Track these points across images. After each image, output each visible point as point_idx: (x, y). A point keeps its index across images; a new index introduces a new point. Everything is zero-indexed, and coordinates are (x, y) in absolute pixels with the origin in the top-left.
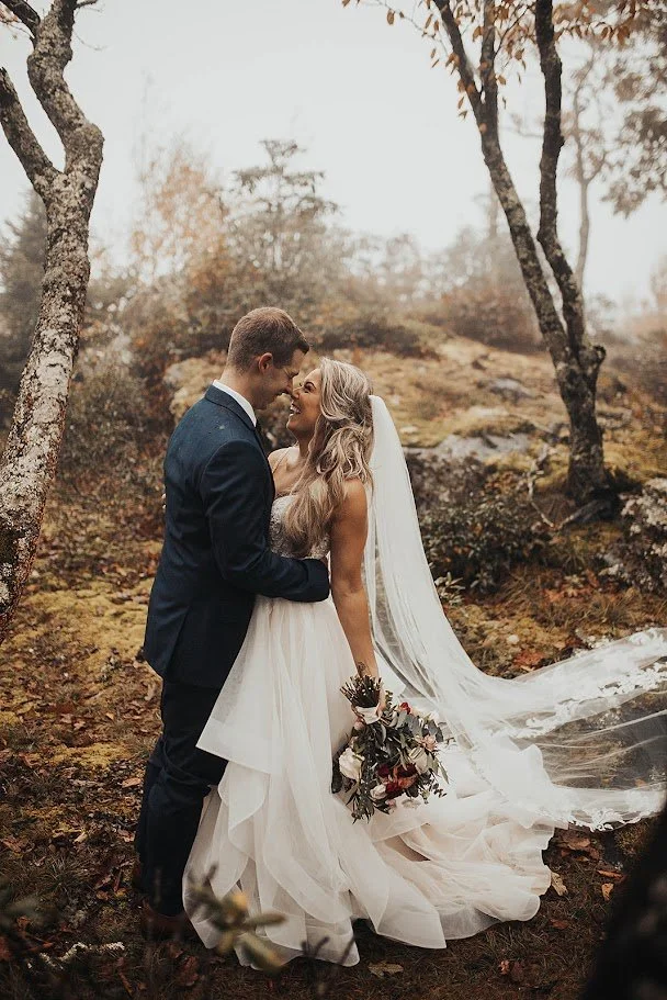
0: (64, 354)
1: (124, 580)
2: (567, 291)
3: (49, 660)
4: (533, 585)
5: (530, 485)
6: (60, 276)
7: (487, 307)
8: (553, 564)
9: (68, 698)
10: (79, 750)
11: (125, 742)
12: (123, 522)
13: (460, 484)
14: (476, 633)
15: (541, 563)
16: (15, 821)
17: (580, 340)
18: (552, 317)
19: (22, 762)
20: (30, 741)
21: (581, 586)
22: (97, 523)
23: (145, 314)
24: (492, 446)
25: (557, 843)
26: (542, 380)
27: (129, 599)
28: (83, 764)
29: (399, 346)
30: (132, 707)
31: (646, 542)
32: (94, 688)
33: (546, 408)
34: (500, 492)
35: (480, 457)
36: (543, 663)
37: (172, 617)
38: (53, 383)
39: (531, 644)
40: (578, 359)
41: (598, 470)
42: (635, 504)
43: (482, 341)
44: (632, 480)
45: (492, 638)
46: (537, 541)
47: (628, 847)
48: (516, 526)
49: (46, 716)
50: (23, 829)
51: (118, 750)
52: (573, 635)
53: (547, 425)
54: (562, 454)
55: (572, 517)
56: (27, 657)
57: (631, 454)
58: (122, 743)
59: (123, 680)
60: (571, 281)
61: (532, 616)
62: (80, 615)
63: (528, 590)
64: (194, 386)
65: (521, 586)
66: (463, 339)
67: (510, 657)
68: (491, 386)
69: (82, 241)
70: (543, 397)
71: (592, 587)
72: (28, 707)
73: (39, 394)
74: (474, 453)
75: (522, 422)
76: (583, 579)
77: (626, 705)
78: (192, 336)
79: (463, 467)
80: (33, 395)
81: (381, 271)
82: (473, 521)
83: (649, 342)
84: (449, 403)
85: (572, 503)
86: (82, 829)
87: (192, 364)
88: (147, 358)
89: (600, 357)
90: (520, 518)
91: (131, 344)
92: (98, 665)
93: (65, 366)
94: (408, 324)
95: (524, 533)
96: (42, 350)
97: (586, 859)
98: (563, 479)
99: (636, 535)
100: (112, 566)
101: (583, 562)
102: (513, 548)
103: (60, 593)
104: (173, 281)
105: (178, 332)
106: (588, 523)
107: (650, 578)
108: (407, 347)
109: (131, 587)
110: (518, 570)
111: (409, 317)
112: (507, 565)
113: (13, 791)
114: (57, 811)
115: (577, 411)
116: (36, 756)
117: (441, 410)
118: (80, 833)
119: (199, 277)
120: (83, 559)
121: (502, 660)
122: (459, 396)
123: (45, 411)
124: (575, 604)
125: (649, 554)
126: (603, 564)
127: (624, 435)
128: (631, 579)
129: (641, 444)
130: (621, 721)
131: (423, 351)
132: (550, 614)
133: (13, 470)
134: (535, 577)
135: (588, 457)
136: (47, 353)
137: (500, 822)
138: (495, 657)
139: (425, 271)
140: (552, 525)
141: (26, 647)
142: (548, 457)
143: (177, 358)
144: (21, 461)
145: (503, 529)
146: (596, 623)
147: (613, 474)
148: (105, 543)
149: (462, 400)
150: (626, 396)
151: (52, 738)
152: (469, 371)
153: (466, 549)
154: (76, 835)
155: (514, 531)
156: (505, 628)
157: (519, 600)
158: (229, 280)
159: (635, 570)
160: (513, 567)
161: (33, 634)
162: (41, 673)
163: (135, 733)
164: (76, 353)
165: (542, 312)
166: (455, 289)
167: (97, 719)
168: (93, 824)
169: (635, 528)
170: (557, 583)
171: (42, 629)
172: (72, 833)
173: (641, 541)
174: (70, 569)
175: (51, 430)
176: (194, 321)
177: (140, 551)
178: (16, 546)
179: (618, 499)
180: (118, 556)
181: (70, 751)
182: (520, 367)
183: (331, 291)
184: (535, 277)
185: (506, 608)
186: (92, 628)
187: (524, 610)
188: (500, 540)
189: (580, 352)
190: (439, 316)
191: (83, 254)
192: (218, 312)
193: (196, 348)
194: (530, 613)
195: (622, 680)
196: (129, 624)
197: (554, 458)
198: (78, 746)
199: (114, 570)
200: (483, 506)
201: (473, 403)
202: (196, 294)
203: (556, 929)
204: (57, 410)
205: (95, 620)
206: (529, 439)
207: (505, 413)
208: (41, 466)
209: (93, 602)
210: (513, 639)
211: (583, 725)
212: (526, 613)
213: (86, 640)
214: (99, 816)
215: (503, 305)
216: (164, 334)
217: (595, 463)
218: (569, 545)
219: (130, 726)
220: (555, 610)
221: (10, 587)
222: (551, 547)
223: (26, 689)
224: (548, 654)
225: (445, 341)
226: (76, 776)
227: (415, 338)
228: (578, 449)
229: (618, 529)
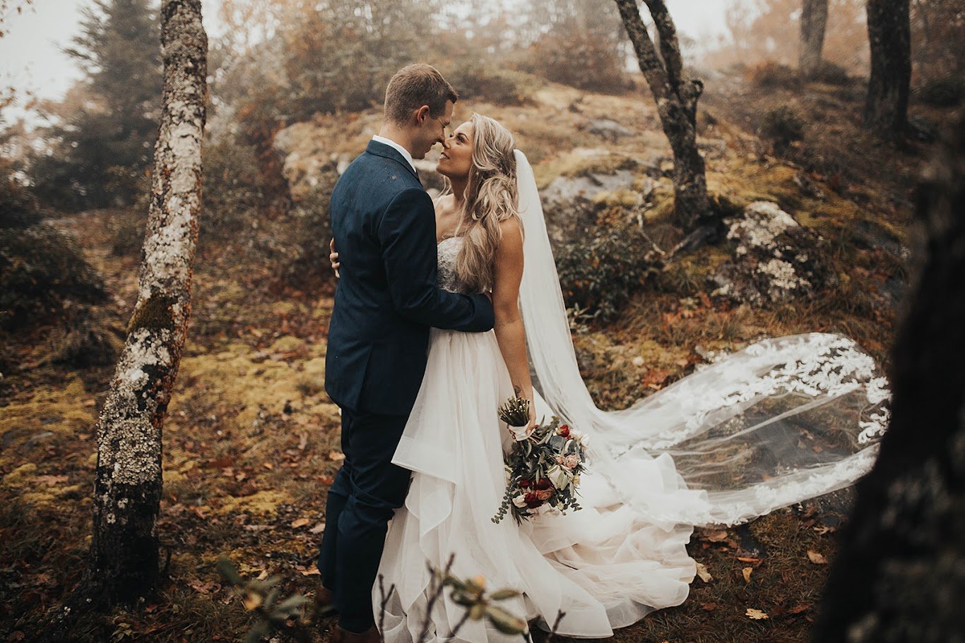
0: (193, 124)
1: (260, 340)
2: (664, 29)
3: (200, 421)
4: (651, 310)
5: (639, 217)
6: (180, 49)
7: (576, 52)
8: (668, 289)
9: (225, 454)
10: (246, 499)
11: (287, 488)
12: (251, 286)
13: (571, 222)
14: (604, 359)
15: (656, 288)
16: (198, 567)
17: (679, 75)
18: (651, 56)
19: (195, 515)
20: (198, 495)
21: (696, 307)
22: (225, 289)
23: (244, 83)
24: (598, 184)
25: (698, 538)
26: (636, 119)
27: (268, 357)
28: (252, 510)
29: (498, 95)
30: (288, 456)
31: (753, 262)
32: (248, 442)
33: (645, 144)
34: (611, 226)
35: (588, 196)
36: (668, 381)
37: (357, 355)
38: (187, 154)
39: (655, 364)
40: (678, 94)
41: (702, 198)
42: (740, 227)
43: (574, 86)
44: (735, 206)
45: (619, 362)
46: (652, 269)
47: (762, 535)
48: (632, 257)
49: (208, 471)
50: (207, 573)
51: (281, 496)
52: (693, 352)
53: (648, 161)
54: (666, 187)
55: (682, 245)
56: (179, 419)
57: (729, 181)
58: (285, 490)
59: (275, 433)
60: (667, 19)
61: (654, 339)
62: (224, 376)
63: (647, 315)
64: (304, 149)
65: (640, 312)
66: (557, 85)
67: (638, 378)
68: (590, 127)
69: (197, 13)
70: (640, 134)
71: (706, 307)
72: (190, 465)
73: (175, 165)
74: (582, 192)
75: (625, 159)
76: (697, 301)
77: (748, 411)
78: (296, 101)
79: (573, 206)
80: (169, 167)
81: (468, 24)
82: (590, 255)
83: (729, 75)
84: (553, 147)
85: (680, 231)
86: (262, 568)
87: (298, 129)
88: (254, 126)
89: (698, 90)
90: (635, 249)
91: (236, 114)
92: (249, 420)
93: (196, 136)
94: (504, 74)
95: (639, 262)
96: (172, 122)
97: (725, 549)
98: (671, 209)
99: (743, 256)
100: (247, 329)
101: (696, 285)
102: (630, 277)
103: (201, 358)
104: (268, 48)
105: (281, 98)
106: (697, 249)
107: (759, 295)
108: (505, 96)
109: (268, 346)
110: (636, 297)
111: (502, 67)
112: (625, 293)
113: (192, 540)
114: (236, 554)
115: (680, 144)
116: (207, 508)
117: (546, 154)
118: (260, 572)
119: (297, 42)
120: (217, 324)
121: (631, 381)
122: (561, 140)
123: (182, 181)
124: (693, 325)
125: (756, 272)
126: (714, 285)
127: (721, 164)
128: (741, 297)
129: (738, 171)
130: (746, 426)
131: (521, 98)
132: (670, 335)
133: (158, 240)
134: (652, 302)
135: (692, 187)
136: (177, 125)
137: (643, 527)
138: (624, 379)
139: (510, 22)
140: (663, 253)
141: (177, 410)
142: (653, 190)
143: (283, 124)
144: (165, 230)
145: (619, 261)
146: (714, 340)
147: (717, 201)
148: (236, 307)
149: (564, 144)
150: (717, 128)
151: (218, 491)
152: (566, 114)
153: (586, 282)
154: (257, 574)
155: (629, 261)
156: (630, 351)
157: (639, 325)
158: (327, 43)
159: (744, 289)
160: (631, 294)
161: (182, 398)
162: (194, 432)
163: (295, 479)
164: (204, 122)
165: (641, 51)
166: (544, 36)
167: (257, 470)
168: (271, 563)
169: (741, 250)
170: (673, 307)
171: (189, 393)
172: (254, 573)
173: (747, 261)
174: (207, 334)
175: (190, 199)
176: (296, 87)
177: (272, 312)
178: (171, 311)
179: (723, 224)
180: (251, 319)
181: (237, 501)
182: (614, 108)
183: (423, 47)
184: (633, 18)
185: (629, 333)
186: (237, 388)
187: (645, 334)
188: (618, 271)
189: (680, 87)
190: (532, 62)
191: (199, 25)
192: (320, 76)
193: (301, 113)
194: (652, 336)
195: (743, 389)
196: (271, 381)
197: (659, 191)
198: (244, 496)
199: (249, 332)
200: (597, 240)
201: (575, 145)
202: (296, 59)
203: (705, 610)
204: (194, 179)
205: (238, 380)
206: (632, 174)
207: (607, 153)
208: (185, 234)
209: (234, 364)
210: (638, 361)
211: (712, 434)
212: (648, 336)
213: (234, 399)
214: (276, 556)
215: (591, 48)
216: (267, 101)
217: (699, 192)
218: (681, 270)
219: (289, 473)
220: (674, 331)
221: (170, 351)
222: (665, 273)
223: (184, 449)
224: (672, 371)
225: (540, 88)
226: (248, 522)
227: (512, 87)
228: (683, 179)
229: (725, 252)
